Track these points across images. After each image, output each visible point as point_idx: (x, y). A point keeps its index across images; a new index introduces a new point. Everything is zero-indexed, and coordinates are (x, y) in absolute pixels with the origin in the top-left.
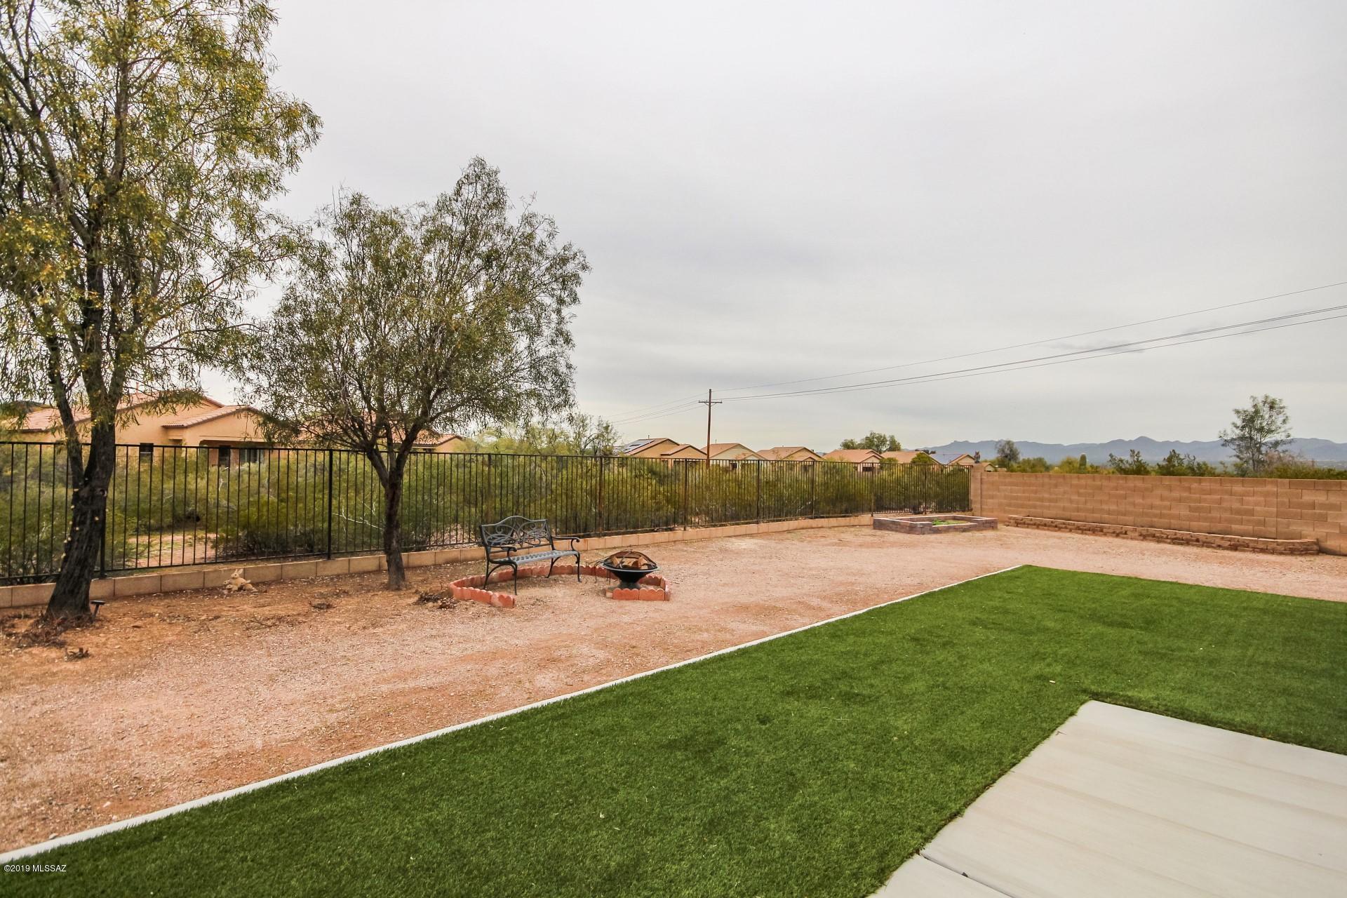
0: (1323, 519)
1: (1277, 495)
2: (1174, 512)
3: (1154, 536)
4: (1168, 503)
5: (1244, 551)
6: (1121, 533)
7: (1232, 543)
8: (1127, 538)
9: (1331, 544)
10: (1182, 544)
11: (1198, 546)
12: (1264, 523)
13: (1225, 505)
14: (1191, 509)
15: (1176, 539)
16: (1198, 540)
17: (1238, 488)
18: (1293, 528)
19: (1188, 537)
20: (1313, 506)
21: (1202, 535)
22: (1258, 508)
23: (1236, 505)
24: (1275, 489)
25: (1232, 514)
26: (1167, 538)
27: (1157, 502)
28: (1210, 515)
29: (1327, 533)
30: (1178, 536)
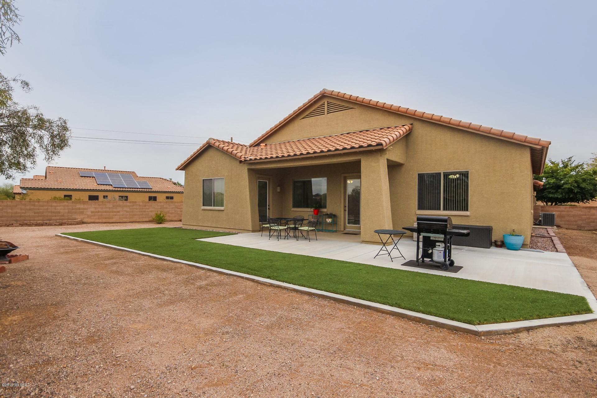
0: (82, 213)
1: (68, 206)
2: (27, 214)
3: (27, 224)
4: (24, 211)
5: (64, 225)
6: (10, 225)
7: (60, 223)
8: (13, 227)
9: (85, 220)
10: (40, 226)
11: (47, 226)
12: (63, 216)
13: (49, 210)
14: (35, 213)
15: (37, 224)
16: (46, 224)
17: (54, 204)
18: (73, 216)
19: (42, 223)
20: (79, 209)
21: (48, 222)
22: (61, 211)
23: (53, 210)
24: (67, 204)
25: (52, 213)
26: (33, 224)
27: (19, 211)
28: (43, 215)
29: (84, 217)
30: (38, 223)
